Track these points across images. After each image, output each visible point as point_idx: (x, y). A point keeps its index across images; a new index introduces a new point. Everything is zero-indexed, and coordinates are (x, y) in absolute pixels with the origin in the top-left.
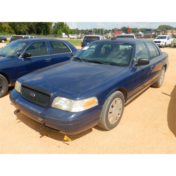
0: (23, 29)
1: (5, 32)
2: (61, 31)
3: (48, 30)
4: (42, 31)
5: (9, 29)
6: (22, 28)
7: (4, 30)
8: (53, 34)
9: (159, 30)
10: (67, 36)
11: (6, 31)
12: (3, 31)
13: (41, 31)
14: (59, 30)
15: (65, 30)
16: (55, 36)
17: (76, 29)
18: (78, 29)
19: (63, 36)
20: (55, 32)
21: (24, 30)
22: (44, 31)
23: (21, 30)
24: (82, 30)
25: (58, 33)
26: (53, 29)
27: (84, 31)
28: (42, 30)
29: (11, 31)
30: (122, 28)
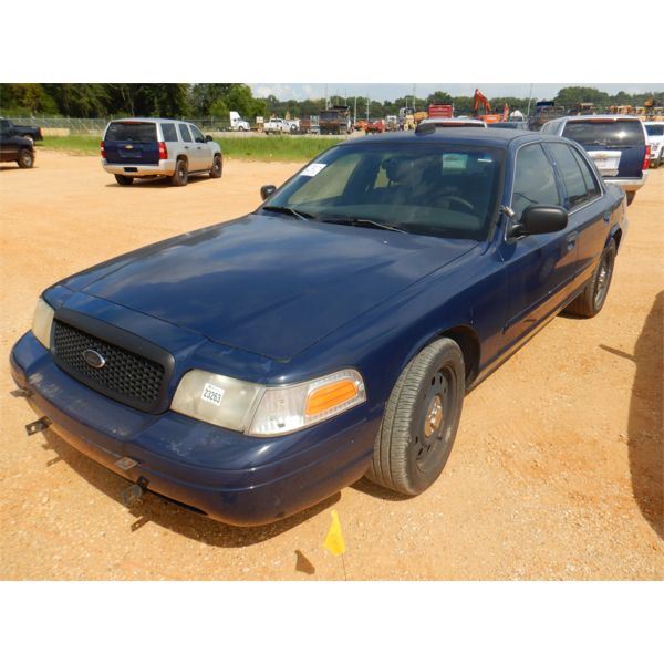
0: (88, 96)
1: (23, 106)
2: (223, 104)
3: (177, 102)
4: (156, 106)
5: (37, 97)
6: (84, 92)
7: (18, 97)
8: (194, 114)
9: (586, 104)
10: (245, 124)
11: (25, 101)
12: (14, 101)
13: (152, 103)
14: (215, 100)
15: (235, 100)
16: (204, 124)
17: (270, 97)
18: (274, 99)
19: (233, 123)
20: (200, 108)
21: (93, 100)
22: (162, 103)
23: (80, 97)
24: (291, 104)
25: (211, 111)
26: (192, 96)
27: (299, 105)
28: (156, 100)
29: (43, 102)
30: (431, 97)
